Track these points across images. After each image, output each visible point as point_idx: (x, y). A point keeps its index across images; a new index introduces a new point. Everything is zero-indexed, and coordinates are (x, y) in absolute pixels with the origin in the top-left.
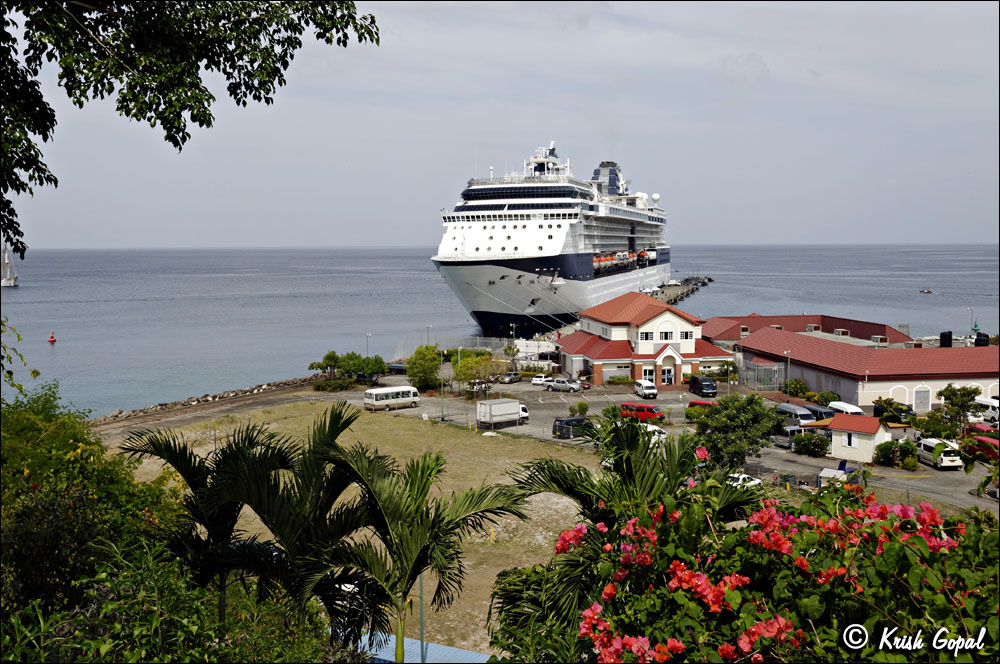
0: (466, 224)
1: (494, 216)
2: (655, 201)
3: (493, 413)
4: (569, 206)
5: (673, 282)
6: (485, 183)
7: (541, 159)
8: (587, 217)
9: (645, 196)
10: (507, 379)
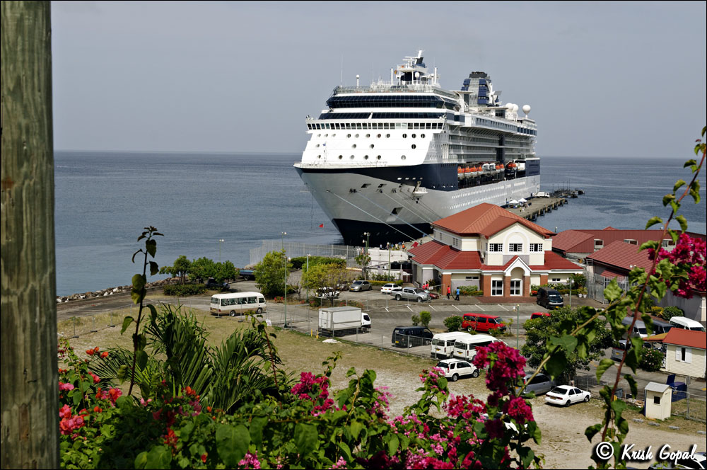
0: (330, 131)
1: (359, 125)
2: (526, 112)
3: (335, 321)
4: (435, 116)
5: (542, 194)
6: (350, 92)
7: (408, 69)
8: (452, 127)
9: (516, 107)
10: (357, 288)
